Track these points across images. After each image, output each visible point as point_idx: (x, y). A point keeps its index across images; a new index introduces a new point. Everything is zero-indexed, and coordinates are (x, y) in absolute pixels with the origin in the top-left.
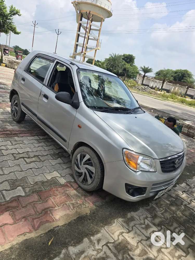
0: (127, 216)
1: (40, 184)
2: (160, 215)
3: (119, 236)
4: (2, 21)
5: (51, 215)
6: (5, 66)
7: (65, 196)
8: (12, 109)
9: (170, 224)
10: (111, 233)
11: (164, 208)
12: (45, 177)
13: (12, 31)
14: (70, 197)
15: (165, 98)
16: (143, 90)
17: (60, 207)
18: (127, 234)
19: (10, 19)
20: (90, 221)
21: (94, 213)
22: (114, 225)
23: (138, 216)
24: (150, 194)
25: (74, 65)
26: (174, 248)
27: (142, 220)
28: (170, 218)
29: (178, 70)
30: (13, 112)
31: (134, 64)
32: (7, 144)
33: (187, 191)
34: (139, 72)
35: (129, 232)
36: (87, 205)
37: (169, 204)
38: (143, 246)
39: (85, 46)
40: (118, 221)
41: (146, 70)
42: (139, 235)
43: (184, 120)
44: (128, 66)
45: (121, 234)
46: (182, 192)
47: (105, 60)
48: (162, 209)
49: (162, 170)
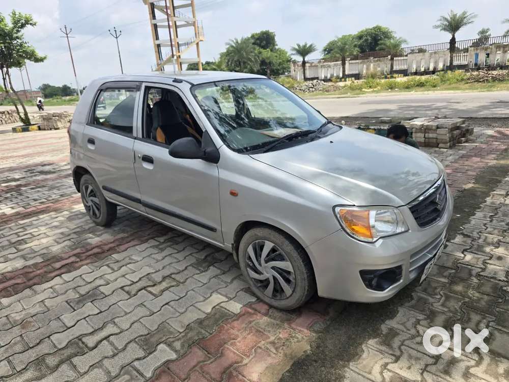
0: (382, 331)
1: (196, 326)
2: (440, 307)
3: (381, 373)
4: (5, 47)
5: (240, 377)
6: (37, 129)
7: (252, 334)
8: (87, 204)
9: (465, 318)
10: (365, 372)
11: (442, 294)
12: (199, 311)
13: (29, 59)
14: (262, 332)
15: (358, 91)
16: (311, 89)
17: (251, 357)
18: (396, 365)
19: (17, 38)
20: (318, 364)
21: (318, 347)
22: (365, 355)
23: (401, 324)
24: (410, 275)
25: (182, 82)
26: (491, 360)
27: (411, 330)
28: (461, 308)
29: (362, 32)
30: (90, 210)
31: (277, 47)
32: (104, 273)
33: (470, 248)
34: (291, 59)
35: (397, 359)
36: (299, 336)
37: (448, 283)
38: (434, 376)
39: (175, 42)
40: (369, 346)
41: (304, 51)
42: (417, 359)
43: (410, 119)
44: (266, 53)
45: (385, 368)
46: (463, 253)
47: (219, 56)
48: (439, 297)
49: (418, 224)
